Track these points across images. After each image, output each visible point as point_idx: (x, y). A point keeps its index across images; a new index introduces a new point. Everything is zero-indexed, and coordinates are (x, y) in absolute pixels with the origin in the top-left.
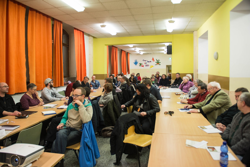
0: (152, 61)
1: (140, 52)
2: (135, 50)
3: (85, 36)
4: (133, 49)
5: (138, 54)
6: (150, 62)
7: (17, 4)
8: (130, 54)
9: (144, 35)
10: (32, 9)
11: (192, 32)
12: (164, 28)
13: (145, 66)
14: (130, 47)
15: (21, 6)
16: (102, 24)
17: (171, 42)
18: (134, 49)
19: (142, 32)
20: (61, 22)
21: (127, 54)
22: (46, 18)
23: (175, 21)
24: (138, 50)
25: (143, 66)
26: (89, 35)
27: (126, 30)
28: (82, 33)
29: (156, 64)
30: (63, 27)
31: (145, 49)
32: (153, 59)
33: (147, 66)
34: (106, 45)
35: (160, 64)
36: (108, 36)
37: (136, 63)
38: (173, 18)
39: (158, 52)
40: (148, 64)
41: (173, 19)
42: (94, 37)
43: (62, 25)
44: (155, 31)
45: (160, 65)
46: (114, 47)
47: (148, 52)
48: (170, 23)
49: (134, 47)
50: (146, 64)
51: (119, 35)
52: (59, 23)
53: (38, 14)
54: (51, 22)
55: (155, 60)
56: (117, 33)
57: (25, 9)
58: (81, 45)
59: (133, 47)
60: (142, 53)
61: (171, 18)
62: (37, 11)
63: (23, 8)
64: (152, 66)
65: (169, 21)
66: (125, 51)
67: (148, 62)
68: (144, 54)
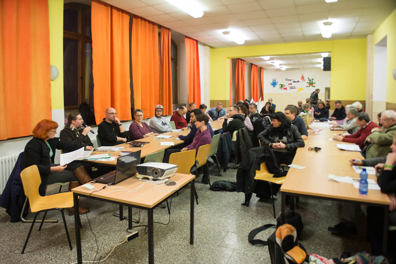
0: (301, 80)
1: (281, 66)
2: (273, 64)
3: (199, 46)
4: (270, 62)
5: (278, 70)
6: (298, 82)
7: (121, 13)
8: (265, 69)
9: (286, 43)
10: (136, 17)
11: (364, 36)
13: (288, 88)
14: (265, 59)
15: (125, 14)
16: (224, 30)
17: (330, 52)
18: (272, 63)
19: (282, 38)
20: (169, 29)
21: (261, 69)
22: (151, 25)
24: (277, 63)
25: (286, 89)
26: (204, 45)
27: (259, 36)
28: (195, 42)
29: (308, 85)
31: (289, 62)
32: (303, 78)
33: (292, 88)
34: (228, 58)
35: (314, 85)
36: (232, 45)
38: (329, 19)
39: (311, 66)
40: (294, 85)
42: (211, 47)
43: (170, 33)
44: (303, 36)
45: (314, 87)
46: (240, 60)
47: (294, 67)
48: (325, 25)
49: (271, 59)
50: (291, 86)
51: (248, 44)
52: (167, 31)
53: (143, 21)
54: (157, 30)
55: (306, 78)
56: (245, 41)
57: (129, 17)
59: (269, 60)
60: (284, 68)
62: (142, 18)
63: (127, 16)
64: (301, 89)
65: (324, 23)
66: (257, 66)
67: (294, 82)
68: (287, 70)
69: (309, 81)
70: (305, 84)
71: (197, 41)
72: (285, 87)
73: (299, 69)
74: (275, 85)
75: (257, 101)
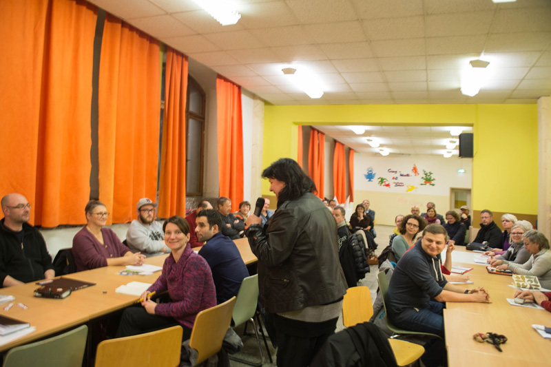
0: (412, 174)
1: (381, 148)
2: (369, 143)
3: (244, 97)
4: (364, 140)
5: (377, 155)
6: (408, 175)
8: (356, 152)
9: (395, 103)
10: (112, 18)
11: (534, 99)
12: (453, 85)
13: (392, 185)
14: (357, 133)
16: (286, 66)
17: (471, 125)
18: (368, 140)
19: (390, 92)
20: (183, 56)
21: (349, 151)
22: (146, 43)
23: (488, 63)
24: (375, 143)
25: (388, 185)
26: (254, 96)
27: (348, 84)
28: (236, 89)
29: (423, 181)
30: (189, 71)
31: (396, 141)
32: (415, 170)
33: (397, 185)
34: (295, 123)
35: (433, 182)
36: (301, 101)
37: (370, 176)
38: (482, 54)
39: (429, 152)
40: (401, 180)
41: (483, 57)
42: (266, 103)
43: (186, 65)
44: (428, 90)
45: (433, 185)
46: (316, 132)
47: (402, 151)
48: (474, 66)
49: (367, 134)
50: (396, 181)
51: (328, 100)
52: (180, 58)
53: (126, 31)
54: (159, 56)
55: (420, 170)
56: (325, 93)
57: (95, 17)
58: (233, 118)
59: (364, 135)
60: (386, 152)
61: (479, 54)
62: (124, 24)
63: (90, 13)
64: (413, 187)
65: (471, 62)
66: (343, 145)
67: (402, 175)
68: (391, 155)
69: (424, 176)
70: (419, 179)
71: (239, 87)
72: (387, 183)
73: (410, 155)
74: (372, 178)
75: (342, 201)
